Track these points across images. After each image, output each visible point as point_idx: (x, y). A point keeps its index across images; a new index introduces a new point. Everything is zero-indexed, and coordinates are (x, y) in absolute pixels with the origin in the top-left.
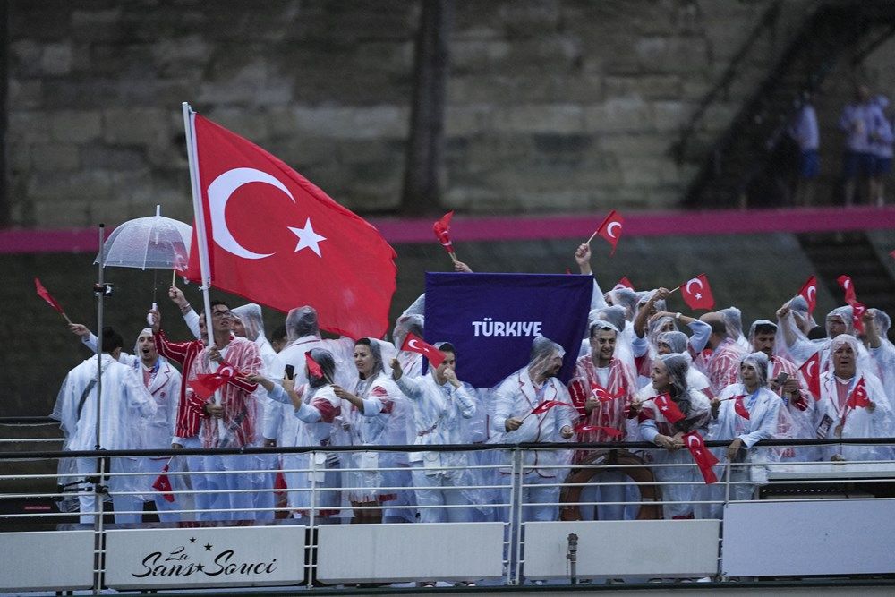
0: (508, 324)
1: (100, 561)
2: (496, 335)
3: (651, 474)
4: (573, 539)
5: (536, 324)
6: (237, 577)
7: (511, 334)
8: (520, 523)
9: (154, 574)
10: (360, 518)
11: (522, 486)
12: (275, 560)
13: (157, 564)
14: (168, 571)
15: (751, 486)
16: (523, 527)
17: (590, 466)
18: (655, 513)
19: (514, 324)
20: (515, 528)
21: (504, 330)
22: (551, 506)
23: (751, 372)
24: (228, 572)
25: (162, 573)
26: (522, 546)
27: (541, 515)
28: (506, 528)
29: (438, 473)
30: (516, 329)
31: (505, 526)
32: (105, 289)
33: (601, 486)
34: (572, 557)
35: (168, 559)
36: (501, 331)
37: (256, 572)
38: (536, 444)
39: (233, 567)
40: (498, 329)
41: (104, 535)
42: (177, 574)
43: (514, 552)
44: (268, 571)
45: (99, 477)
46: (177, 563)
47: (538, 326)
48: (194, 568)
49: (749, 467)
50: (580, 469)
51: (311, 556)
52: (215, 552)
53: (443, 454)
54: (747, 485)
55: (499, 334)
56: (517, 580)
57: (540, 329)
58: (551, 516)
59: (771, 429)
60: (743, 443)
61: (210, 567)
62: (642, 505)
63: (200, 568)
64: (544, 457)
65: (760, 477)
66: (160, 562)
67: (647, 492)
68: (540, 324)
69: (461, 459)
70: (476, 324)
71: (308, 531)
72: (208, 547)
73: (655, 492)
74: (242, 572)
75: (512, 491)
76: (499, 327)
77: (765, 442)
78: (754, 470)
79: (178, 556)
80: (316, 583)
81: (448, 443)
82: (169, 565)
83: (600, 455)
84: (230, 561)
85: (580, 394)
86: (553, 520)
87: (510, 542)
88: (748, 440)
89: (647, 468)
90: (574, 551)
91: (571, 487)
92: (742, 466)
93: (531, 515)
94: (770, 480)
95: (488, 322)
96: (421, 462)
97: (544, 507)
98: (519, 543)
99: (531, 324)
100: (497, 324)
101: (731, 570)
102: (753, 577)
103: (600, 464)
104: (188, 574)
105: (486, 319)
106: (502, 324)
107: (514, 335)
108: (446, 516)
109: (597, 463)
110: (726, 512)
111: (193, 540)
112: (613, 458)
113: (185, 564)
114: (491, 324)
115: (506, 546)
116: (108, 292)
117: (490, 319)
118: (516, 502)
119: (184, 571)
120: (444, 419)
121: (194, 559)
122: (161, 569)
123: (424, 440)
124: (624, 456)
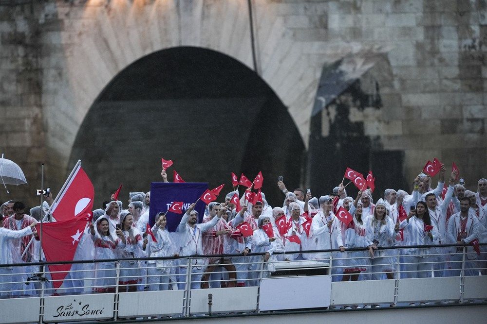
1: (41, 310)
4: (210, 296)
5: (189, 204)
6: (90, 316)
9: (61, 316)
11: (191, 274)
12: (104, 308)
13: (62, 311)
14: (66, 314)
16: (190, 292)
17: (214, 265)
20: (188, 292)
24: (87, 314)
26: (190, 300)
28: (185, 292)
29: (162, 269)
34: (210, 304)
35: (66, 309)
37: (96, 313)
39: (89, 312)
41: (44, 299)
42: (69, 315)
43: (187, 302)
44: (101, 313)
45: (42, 274)
46: (69, 311)
48: (75, 313)
51: (116, 306)
52: (83, 305)
53: (165, 261)
56: (188, 314)
58: (200, 287)
61: (81, 312)
63: (77, 312)
64: (200, 261)
69: (170, 263)
70: (168, 205)
71: (115, 295)
72: (80, 303)
73: (234, 275)
74: (92, 314)
75: (187, 277)
78: (269, 265)
79: (69, 308)
80: (118, 318)
82: (66, 311)
83: (217, 260)
84: (87, 309)
87: (186, 298)
88: (270, 251)
90: (211, 302)
91: (206, 274)
96: (155, 264)
98: (189, 298)
99: (187, 204)
101: (262, 308)
102: (268, 311)
104: (73, 315)
105: (172, 203)
108: (161, 288)
109: (217, 263)
111: (75, 300)
112: (222, 261)
113: (72, 311)
115: (184, 300)
119: (71, 314)
120: (165, 246)
121: (75, 309)
122: (63, 314)
123: (157, 255)
124: (226, 260)
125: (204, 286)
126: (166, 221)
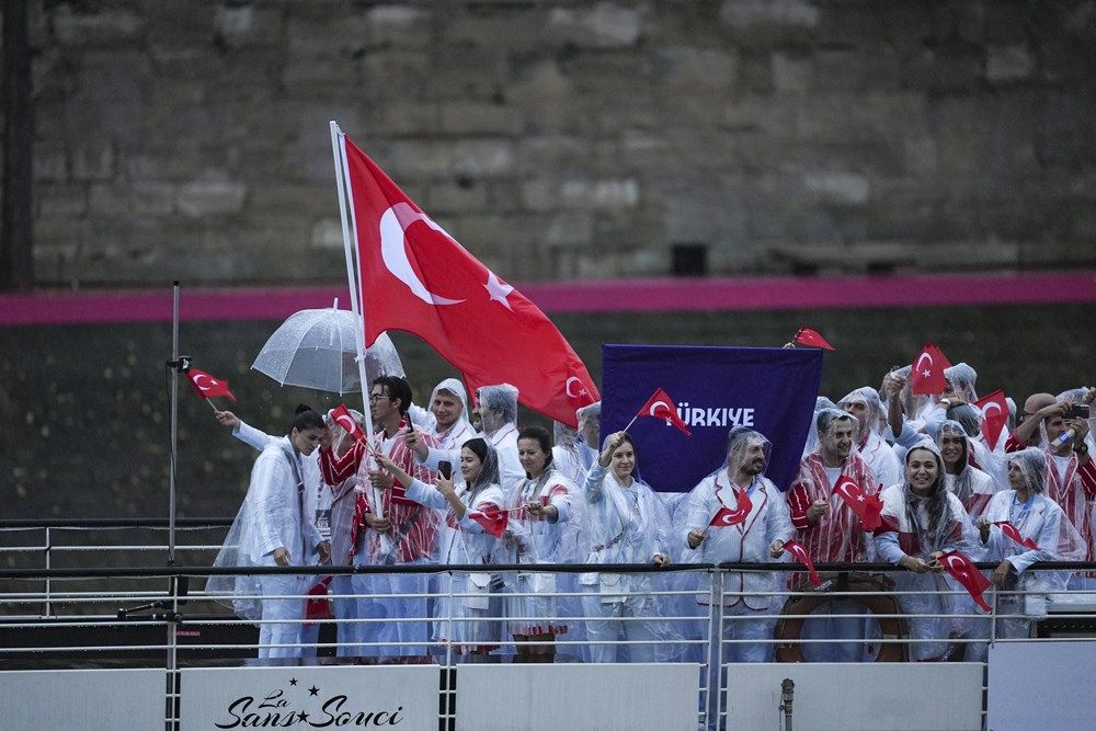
0: (710, 410)
1: (173, 707)
2: (694, 424)
3: (892, 604)
4: (788, 686)
5: (747, 411)
7: (714, 423)
8: (721, 665)
9: (244, 724)
10: (525, 656)
11: (723, 617)
12: (400, 709)
13: (247, 712)
14: (261, 721)
15: (1025, 620)
16: (725, 671)
17: (813, 593)
18: (900, 654)
19: (718, 410)
20: (714, 670)
21: (705, 419)
22: (760, 644)
23: (1017, 474)
24: (340, 722)
25: (254, 724)
26: (724, 694)
27: (750, 655)
28: (703, 670)
29: (616, 600)
30: (720, 416)
31: (701, 668)
32: (181, 363)
33: (832, 618)
34: (786, 708)
35: (262, 706)
36: (700, 419)
37: (376, 722)
38: (740, 566)
39: (347, 716)
40: (696, 417)
41: (178, 675)
42: (273, 724)
43: (713, 702)
44: (392, 722)
45: (172, 601)
46: (273, 712)
47: (750, 414)
49: (1024, 595)
50: (800, 597)
51: (447, 704)
52: (323, 697)
54: (1019, 619)
55: (699, 423)
57: (751, 417)
58: (762, 657)
59: (1050, 547)
60: (1012, 567)
61: (317, 716)
62: (883, 643)
63: (303, 717)
64: (752, 581)
65: (1036, 608)
66: (251, 709)
67: (886, 627)
68: (752, 410)
69: (644, 582)
71: (443, 672)
72: (314, 691)
74: (358, 723)
75: (710, 624)
76: (698, 415)
77: (1042, 565)
78: (1029, 600)
79: (274, 702)
81: (629, 561)
82: (263, 714)
83: (827, 580)
84: (343, 709)
85: (803, 502)
86: (766, 661)
87: (707, 689)
88: (1019, 561)
89: (888, 596)
90: (789, 702)
91: (787, 619)
92: (1013, 595)
93: (734, 654)
94: (1049, 613)
95: (684, 409)
97: (753, 644)
98: (720, 689)
99: (740, 410)
100: (695, 411)
103: (826, 590)
104: (289, 724)
105: (681, 405)
106: (702, 412)
107: (718, 424)
109: (823, 589)
110: (991, 654)
111: (293, 682)
112: (842, 583)
113: (284, 712)
114: (688, 410)
115: (702, 694)
116: (185, 367)
117: (686, 405)
118: (715, 638)
119: (283, 720)
120: (630, 532)
121: (295, 706)
122: (253, 718)
123: (601, 558)
124: (857, 581)
125: (779, 655)
126: (632, 459)
